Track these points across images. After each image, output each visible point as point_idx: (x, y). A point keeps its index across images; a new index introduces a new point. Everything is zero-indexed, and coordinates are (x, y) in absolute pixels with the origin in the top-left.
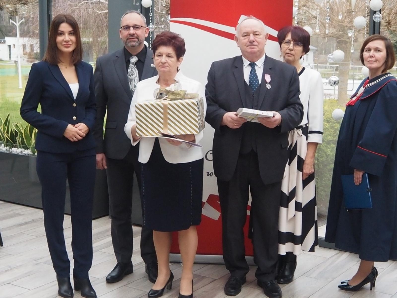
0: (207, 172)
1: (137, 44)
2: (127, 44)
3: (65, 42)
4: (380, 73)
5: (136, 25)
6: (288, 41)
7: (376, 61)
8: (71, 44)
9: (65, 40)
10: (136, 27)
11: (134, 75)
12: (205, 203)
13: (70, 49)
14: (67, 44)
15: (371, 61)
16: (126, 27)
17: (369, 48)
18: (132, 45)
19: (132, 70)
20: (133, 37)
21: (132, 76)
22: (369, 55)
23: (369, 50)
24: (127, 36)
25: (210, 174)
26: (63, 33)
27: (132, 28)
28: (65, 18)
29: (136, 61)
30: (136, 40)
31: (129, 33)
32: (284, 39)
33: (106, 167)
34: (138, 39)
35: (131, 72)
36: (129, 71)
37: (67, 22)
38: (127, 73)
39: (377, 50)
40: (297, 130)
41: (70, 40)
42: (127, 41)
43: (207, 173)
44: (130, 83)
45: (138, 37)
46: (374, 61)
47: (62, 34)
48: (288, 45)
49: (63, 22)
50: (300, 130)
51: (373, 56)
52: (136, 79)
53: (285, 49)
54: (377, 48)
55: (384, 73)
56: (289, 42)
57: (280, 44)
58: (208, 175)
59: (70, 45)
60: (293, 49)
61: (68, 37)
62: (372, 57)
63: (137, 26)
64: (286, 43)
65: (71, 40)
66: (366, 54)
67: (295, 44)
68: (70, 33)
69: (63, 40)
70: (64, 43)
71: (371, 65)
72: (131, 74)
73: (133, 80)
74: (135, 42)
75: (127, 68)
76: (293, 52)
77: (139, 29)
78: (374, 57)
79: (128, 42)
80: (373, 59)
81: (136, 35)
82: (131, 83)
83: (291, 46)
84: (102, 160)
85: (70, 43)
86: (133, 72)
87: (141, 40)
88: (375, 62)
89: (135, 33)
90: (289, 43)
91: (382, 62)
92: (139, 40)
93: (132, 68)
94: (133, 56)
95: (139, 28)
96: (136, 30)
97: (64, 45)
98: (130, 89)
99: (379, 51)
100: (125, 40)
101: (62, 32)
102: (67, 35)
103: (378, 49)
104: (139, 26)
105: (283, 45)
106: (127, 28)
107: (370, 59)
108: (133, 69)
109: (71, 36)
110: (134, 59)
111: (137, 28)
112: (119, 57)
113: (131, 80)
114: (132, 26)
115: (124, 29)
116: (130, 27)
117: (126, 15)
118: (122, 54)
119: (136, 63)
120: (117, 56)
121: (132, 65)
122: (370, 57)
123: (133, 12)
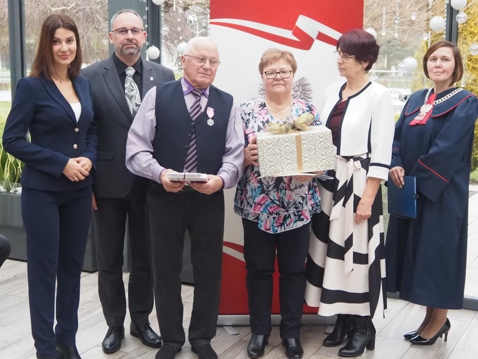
1: (136, 51)
2: (123, 50)
3: (62, 52)
4: (446, 88)
5: (135, 28)
7: (444, 72)
11: (134, 91)
13: (68, 61)
14: (65, 54)
15: (438, 72)
17: (434, 57)
18: (130, 52)
19: (131, 85)
20: (132, 44)
21: (131, 92)
22: (436, 65)
23: (435, 59)
26: (59, 41)
27: (130, 32)
28: (61, 22)
29: (133, 74)
30: (135, 46)
31: (127, 38)
34: (137, 45)
35: (130, 87)
36: (126, 86)
37: (64, 27)
38: (124, 88)
39: (444, 59)
40: (355, 162)
42: (123, 47)
44: (129, 101)
45: (137, 43)
46: (442, 72)
49: (59, 27)
50: (359, 162)
51: (440, 66)
52: (137, 96)
54: (445, 57)
59: (68, 56)
61: (65, 45)
62: (439, 67)
65: (69, 50)
66: (430, 64)
68: (68, 41)
71: (437, 77)
72: (130, 90)
73: (134, 97)
74: (134, 49)
75: (123, 83)
77: (138, 33)
78: (442, 67)
80: (440, 70)
81: (134, 41)
82: (132, 100)
86: (133, 87)
87: (140, 47)
88: (443, 74)
89: (134, 38)
91: (451, 73)
92: (139, 47)
93: (131, 83)
94: (129, 68)
95: (138, 31)
96: (135, 34)
97: (61, 56)
98: (129, 109)
99: (447, 60)
100: (121, 46)
101: (57, 40)
102: (64, 43)
103: (446, 58)
104: (139, 29)
106: (122, 31)
107: (435, 70)
108: (132, 84)
109: (70, 44)
110: (131, 71)
111: (135, 31)
112: (108, 69)
113: (131, 98)
114: (130, 29)
115: (120, 32)
116: (128, 30)
117: (119, 14)
118: (111, 65)
119: (134, 76)
120: (105, 68)
121: (129, 78)
122: (437, 67)
123: (129, 12)
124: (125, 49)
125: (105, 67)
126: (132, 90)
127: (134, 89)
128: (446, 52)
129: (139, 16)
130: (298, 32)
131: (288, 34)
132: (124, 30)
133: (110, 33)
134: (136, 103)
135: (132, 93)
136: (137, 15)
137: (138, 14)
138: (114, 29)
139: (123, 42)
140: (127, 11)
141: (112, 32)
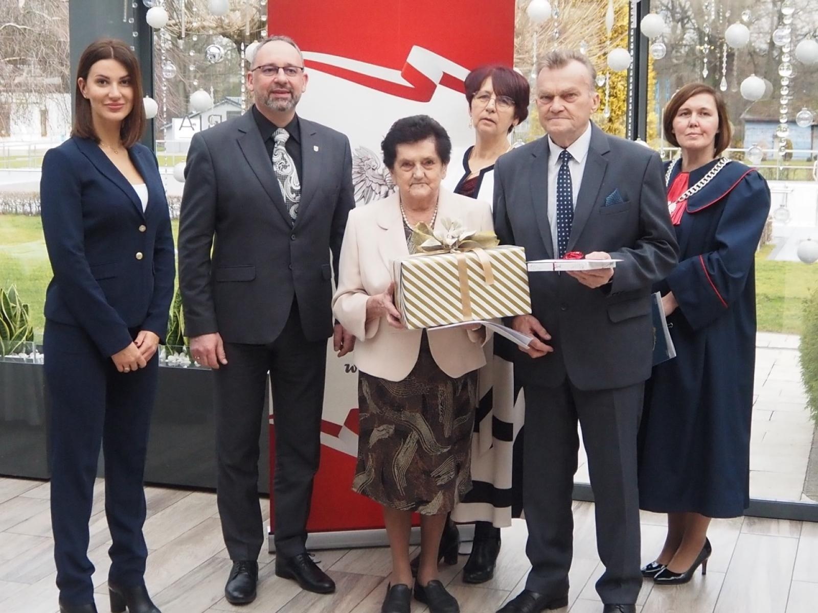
0: (346, 365)
1: (290, 105)
2: (268, 102)
3: (111, 99)
4: (708, 158)
5: (290, 65)
6: (485, 94)
7: (704, 132)
8: (123, 104)
9: (110, 95)
10: (288, 70)
11: (288, 168)
12: (340, 427)
13: (121, 115)
14: (115, 103)
15: (694, 134)
16: (270, 67)
17: (686, 109)
18: (281, 106)
19: (283, 158)
20: (284, 89)
21: (284, 170)
22: (689, 122)
23: (688, 112)
24: (270, 86)
25: (352, 367)
26: (107, 80)
27: (281, 71)
28: (112, 49)
29: (286, 140)
30: (289, 96)
31: (276, 80)
32: (478, 88)
33: (225, 362)
34: (291, 92)
35: (283, 161)
36: (275, 159)
37: (116, 58)
38: (273, 163)
39: (703, 112)
41: (121, 95)
42: (269, 96)
43: (346, 367)
44: (281, 185)
45: (292, 90)
46: (699, 134)
47: (105, 83)
48: (485, 102)
51: (697, 124)
52: (293, 176)
53: (479, 110)
54: (704, 109)
55: (718, 157)
56: (486, 97)
57: (470, 98)
58: (347, 371)
59: (119, 107)
60: (495, 109)
61: (118, 89)
62: (696, 126)
63: (291, 68)
64: (480, 98)
65: (124, 96)
66: (680, 122)
67: (500, 100)
68: (122, 81)
69: (107, 95)
70: (109, 102)
71: (693, 142)
72: (281, 167)
73: (289, 178)
74: (287, 102)
75: (271, 154)
76: (494, 116)
77: (295, 74)
78: (699, 126)
79: (271, 99)
80: (697, 130)
81: (288, 86)
82: (285, 183)
83: (491, 104)
84: (216, 347)
85: (122, 101)
86: (286, 162)
88: (702, 136)
89: (287, 81)
90: (487, 99)
92: (294, 96)
93: (283, 154)
94: (279, 130)
95: (295, 72)
96: (288, 75)
97: (109, 105)
98: (283, 197)
99: (706, 114)
100: (266, 93)
102: (115, 84)
103: (705, 111)
104: (296, 67)
105: (475, 101)
106: (270, 70)
107: (689, 131)
108: (285, 156)
109: (124, 86)
110: (282, 136)
111: (291, 71)
112: (245, 133)
113: (284, 178)
114: (283, 66)
115: (264, 71)
116: (279, 68)
117: (264, 43)
118: (250, 126)
119: (287, 143)
120: (240, 131)
121: (280, 147)
122: (691, 126)
123: (282, 40)
124: (273, 100)
125: (240, 129)
126: (285, 167)
127: (287, 164)
128: (705, 101)
129: (297, 47)
130: (411, 73)
131: (394, 76)
132: (273, 69)
133: (250, 72)
134: (292, 188)
135: (285, 172)
136: (293, 45)
137: (295, 45)
138: (255, 67)
139: (269, 87)
140: (279, 39)
141: (253, 71)
